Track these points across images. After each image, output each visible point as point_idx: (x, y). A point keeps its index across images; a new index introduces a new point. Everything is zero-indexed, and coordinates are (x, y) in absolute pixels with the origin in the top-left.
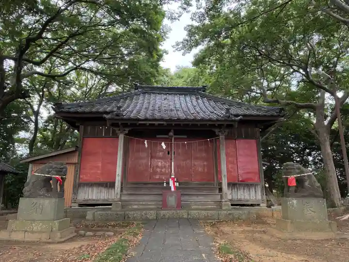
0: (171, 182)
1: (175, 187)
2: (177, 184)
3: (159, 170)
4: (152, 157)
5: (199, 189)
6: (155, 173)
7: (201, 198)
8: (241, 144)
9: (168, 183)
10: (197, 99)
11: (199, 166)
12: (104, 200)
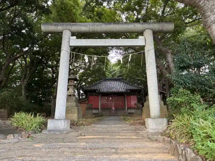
0: (113, 108)
1: (114, 109)
2: (114, 108)
3: (109, 104)
4: (107, 101)
5: (120, 110)
6: (108, 105)
7: (121, 112)
8: (132, 97)
9: (112, 108)
10: (120, 83)
11: (121, 103)
12: (95, 113)
